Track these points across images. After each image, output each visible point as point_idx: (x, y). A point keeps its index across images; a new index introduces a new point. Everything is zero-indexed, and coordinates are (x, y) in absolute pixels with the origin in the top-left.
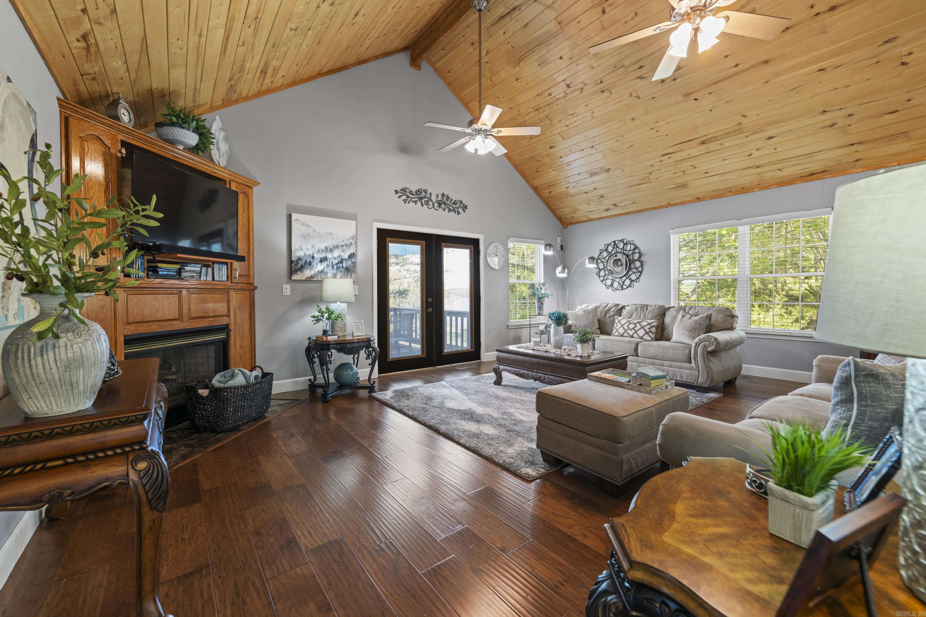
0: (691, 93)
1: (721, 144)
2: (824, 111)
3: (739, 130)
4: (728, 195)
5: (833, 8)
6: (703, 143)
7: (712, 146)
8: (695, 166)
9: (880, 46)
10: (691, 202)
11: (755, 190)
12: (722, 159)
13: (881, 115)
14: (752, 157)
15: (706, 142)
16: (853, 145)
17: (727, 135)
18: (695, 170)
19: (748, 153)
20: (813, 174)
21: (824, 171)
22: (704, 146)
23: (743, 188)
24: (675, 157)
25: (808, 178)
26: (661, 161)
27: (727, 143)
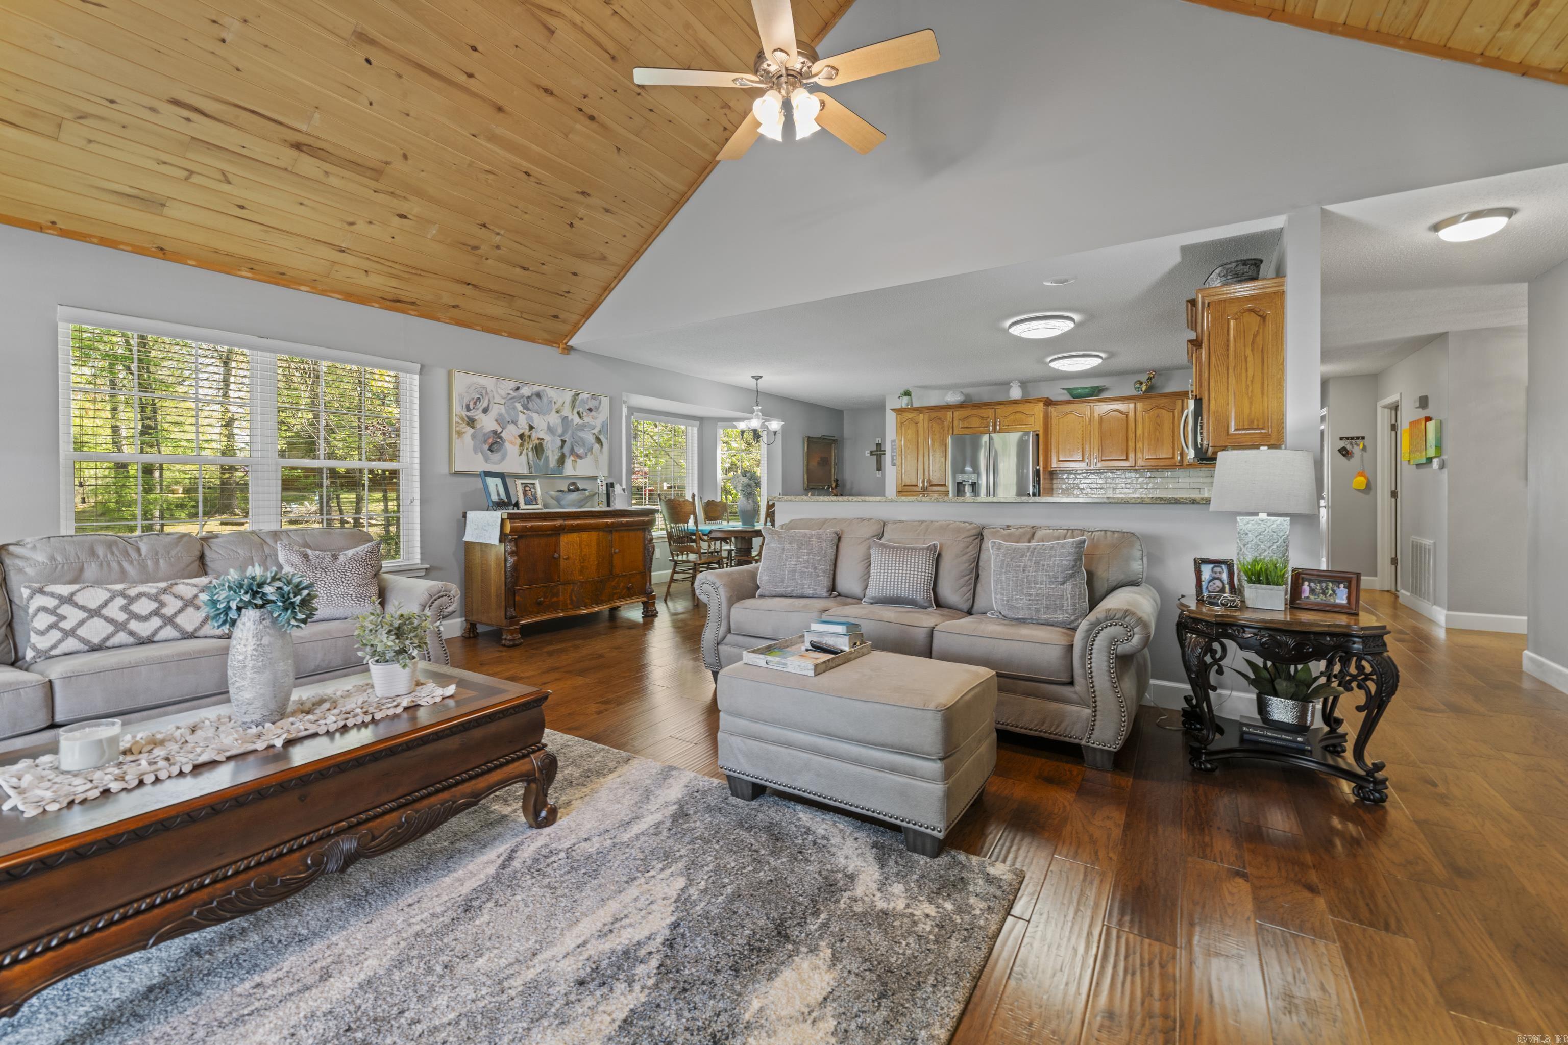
0: (372, 42)
1: (326, 173)
2: (485, 226)
3: (376, 173)
4: (244, 274)
5: (592, 118)
6: (298, 146)
7: (308, 165)
8: (230, 177)
9: (578, 192)
10: (138, 250)
11: (303, 288)
12: (301, 200)
13: (515, 265)
14: (353, 228)
15: (304, 148)
16: (469, 284)
17: (354, 165)
18: (225, 187)
19: (351, 220)
20: (399, 301)
21: (413, 303)
22: (294, 153)
23: (283, 274)
24: (203, 128)
25: (389, 303)
26: (153, 110)
27: (338, 179)
